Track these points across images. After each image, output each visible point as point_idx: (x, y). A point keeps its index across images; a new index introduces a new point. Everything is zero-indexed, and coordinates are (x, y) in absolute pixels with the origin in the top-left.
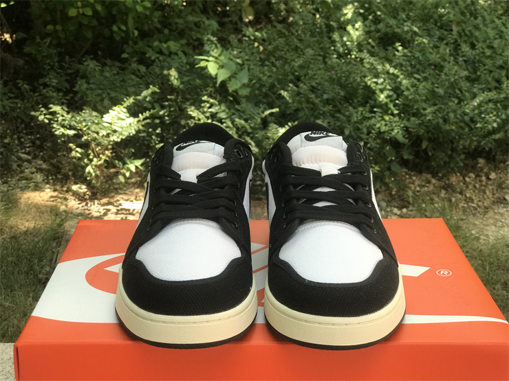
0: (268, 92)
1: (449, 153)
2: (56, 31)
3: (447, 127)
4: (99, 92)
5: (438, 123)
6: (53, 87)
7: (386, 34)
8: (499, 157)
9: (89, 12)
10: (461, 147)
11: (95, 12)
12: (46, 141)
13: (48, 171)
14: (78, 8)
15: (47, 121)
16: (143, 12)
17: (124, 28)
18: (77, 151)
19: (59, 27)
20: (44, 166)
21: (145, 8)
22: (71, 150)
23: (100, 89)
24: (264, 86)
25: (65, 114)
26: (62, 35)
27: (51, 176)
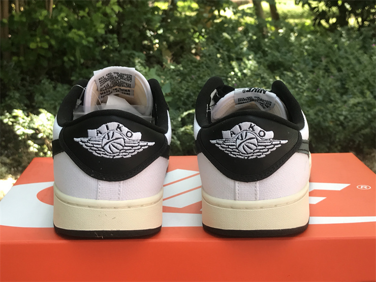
0: (186, 100)
1: (328, 145)
2: (20, 61)
3: (327, 124)
4: (53, 102)
5: (319, 121)
6: (17, 99)
7: (273, 63)
8: (366, 150)
9: (46, 46)
10: (337, 140)
11: (51, 46)
12: (10, 142)
13: (11, 165)
14: (37, 42)
15: (10, 123)
16: (88, 45)
17: (72, 59)
18: (34, 147)
19: (22, 58)
20: (8, 161)
21: (89, 42)
22: (29, 146)
23: (53, 100)
24: (182, 96)
25: (25, 117)
26: (24, 64)
27: (14, 168)
